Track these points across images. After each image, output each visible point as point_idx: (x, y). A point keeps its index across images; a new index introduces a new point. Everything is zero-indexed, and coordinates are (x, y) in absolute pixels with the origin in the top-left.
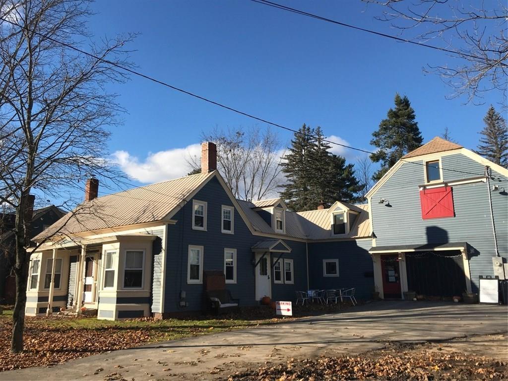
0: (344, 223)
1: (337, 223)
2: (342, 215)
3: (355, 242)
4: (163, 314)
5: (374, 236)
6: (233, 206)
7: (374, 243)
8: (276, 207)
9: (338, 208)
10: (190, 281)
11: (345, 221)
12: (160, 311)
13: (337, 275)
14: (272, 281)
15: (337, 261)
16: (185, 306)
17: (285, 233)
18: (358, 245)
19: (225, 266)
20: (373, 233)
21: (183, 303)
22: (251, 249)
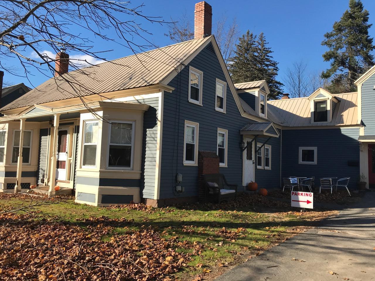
0: (327, 110)
1: (318, 111)
2: (324, 102)
3: (340, 130)
4: (158, 201)
5: (362, 124)
6: (226, 81)
7: (362, 131)
8: (260, 90)
9: (321, 95)
10: (187, 163)
11: (329, 108)
12: (155, 197)
13: (315, 162)
14: (256, 167)
15: (315, 149)
16: (181, 192)
17: (266, 118)
18: (342, 133)
19: (218, 147)
20: (362, 121)
21: (179, 188)
22: (240, 131)
